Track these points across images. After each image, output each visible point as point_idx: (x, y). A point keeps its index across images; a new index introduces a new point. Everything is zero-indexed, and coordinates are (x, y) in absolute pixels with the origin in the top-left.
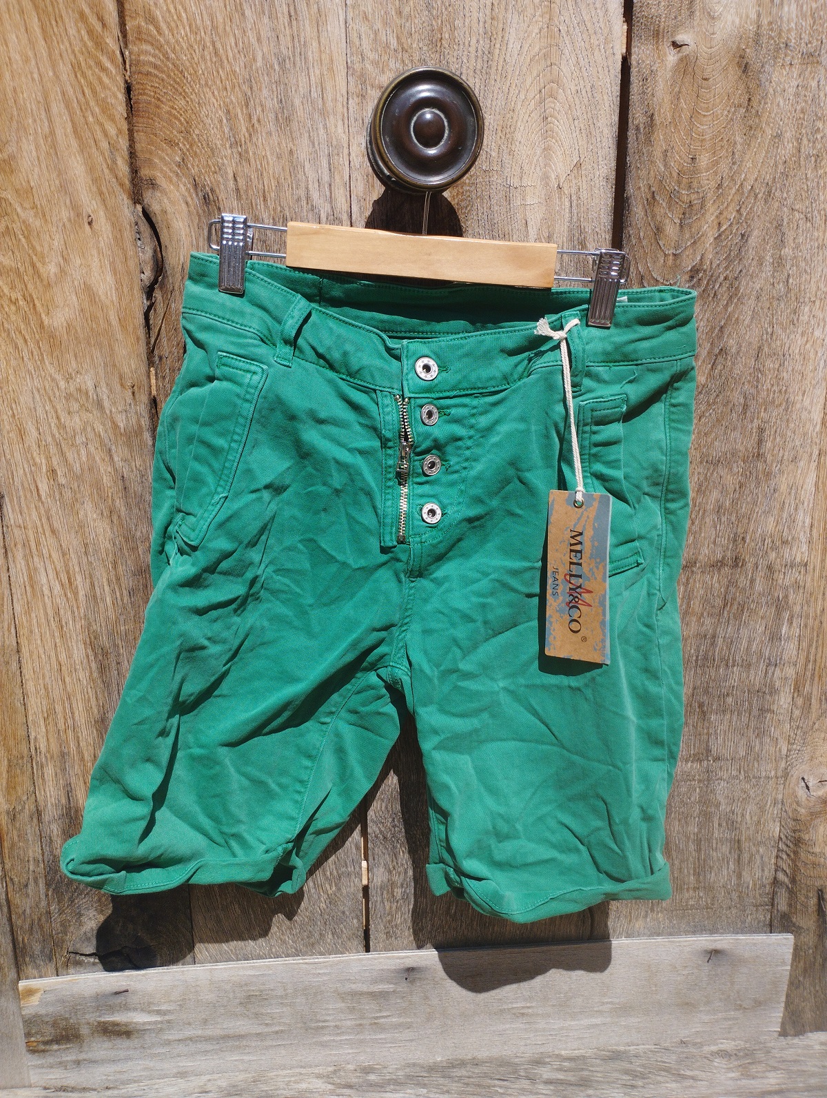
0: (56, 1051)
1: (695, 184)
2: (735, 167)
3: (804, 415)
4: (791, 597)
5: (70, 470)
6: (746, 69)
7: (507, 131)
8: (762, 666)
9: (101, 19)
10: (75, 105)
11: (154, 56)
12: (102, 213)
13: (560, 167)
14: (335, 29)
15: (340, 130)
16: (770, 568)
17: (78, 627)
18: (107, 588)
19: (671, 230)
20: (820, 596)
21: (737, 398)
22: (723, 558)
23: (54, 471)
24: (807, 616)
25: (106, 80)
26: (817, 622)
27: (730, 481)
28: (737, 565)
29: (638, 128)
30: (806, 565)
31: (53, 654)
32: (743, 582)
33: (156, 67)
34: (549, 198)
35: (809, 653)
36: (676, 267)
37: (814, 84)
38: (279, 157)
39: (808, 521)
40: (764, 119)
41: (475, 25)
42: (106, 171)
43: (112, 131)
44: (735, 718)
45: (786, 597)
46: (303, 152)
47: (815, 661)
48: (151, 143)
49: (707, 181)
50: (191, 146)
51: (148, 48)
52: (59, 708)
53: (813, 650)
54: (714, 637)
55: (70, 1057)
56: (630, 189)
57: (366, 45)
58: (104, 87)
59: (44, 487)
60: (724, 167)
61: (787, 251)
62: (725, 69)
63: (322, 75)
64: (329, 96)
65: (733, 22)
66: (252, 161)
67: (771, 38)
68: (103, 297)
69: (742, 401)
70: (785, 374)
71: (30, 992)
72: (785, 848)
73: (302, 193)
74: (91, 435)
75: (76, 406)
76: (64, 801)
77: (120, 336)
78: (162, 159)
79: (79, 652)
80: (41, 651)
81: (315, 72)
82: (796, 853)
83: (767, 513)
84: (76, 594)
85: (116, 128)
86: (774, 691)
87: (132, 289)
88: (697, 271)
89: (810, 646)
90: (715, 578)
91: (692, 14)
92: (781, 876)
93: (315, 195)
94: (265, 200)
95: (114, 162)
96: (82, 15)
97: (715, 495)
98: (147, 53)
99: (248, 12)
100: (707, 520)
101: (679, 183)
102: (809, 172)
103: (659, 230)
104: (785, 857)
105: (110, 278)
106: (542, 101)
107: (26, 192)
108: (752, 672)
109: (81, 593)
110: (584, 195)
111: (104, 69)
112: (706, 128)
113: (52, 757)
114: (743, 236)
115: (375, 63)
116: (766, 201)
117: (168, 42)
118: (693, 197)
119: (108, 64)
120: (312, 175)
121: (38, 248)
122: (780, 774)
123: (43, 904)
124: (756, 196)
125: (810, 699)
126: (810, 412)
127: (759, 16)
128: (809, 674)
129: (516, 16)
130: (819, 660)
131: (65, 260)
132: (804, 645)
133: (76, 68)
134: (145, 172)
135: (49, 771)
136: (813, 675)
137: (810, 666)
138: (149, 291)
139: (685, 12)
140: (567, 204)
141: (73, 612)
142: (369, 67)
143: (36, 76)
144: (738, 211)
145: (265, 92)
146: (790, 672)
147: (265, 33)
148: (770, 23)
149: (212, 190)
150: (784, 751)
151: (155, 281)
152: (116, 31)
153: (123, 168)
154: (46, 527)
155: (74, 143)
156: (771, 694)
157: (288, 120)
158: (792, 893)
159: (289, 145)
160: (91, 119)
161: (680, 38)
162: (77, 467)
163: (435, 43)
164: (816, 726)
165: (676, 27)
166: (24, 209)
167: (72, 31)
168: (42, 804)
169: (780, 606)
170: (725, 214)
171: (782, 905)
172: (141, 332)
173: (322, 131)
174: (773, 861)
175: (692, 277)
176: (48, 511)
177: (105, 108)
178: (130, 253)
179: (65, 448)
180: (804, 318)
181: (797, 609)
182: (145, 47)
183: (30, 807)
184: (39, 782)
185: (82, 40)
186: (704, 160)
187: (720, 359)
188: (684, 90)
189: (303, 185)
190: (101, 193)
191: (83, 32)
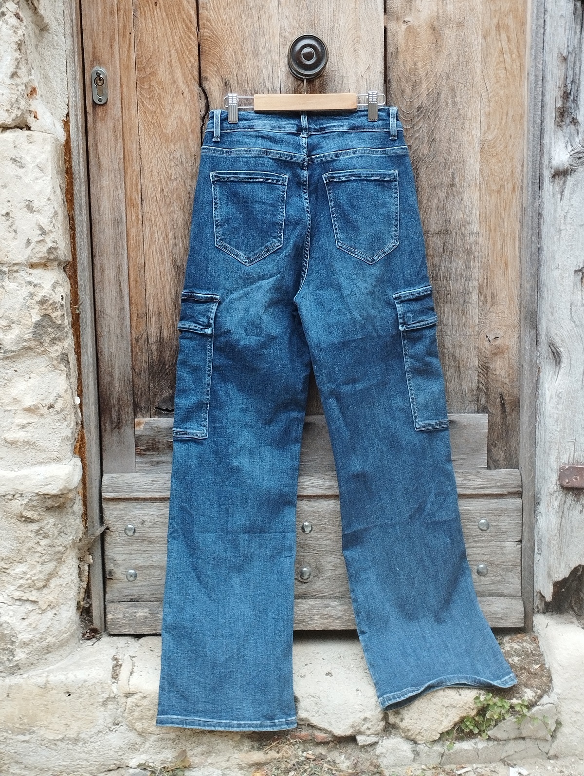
0: (148, 455)
1: (417, 73)
2: (433, 67)
3: (471, 166)
4: (473, 248)
5: (169, 189)
6: (434, 29)
7: (341, 56)
8: (463, 281)
9: (191, 21)
10: (180, 51)
11: (209, 33)
12: (187, 90)
13: (362, 69)
14: (275, 21)
15: (276, 57)
16: (463, 235)
17: (169, 256)
18: (180, 239)
19: (408, 91)
20: (486, 248)
21: (441, 160)
22: (441, 230)
23: (163, 190)
24: (482, 258)
25: (191, 42)
26: (486, 260)
27: (442, 195)
28: (447, 234)
29: (392, 53)
30: (479, 233)
31: (158, 268)
32: (451, 241)
33: (209, 37)
34: (358, 80)
35: (484, 275)
36: (411, 106)
37: (463, 34)
38: (254, 68)
39: (478, 213)
40: (443, 48)
41: (327, 18)
42: (190, 75)
43: (193, 60)
44: (452, 305)
45: (471, 248)
46: (263, 65)
47: (487, 279)
48: (207, 64)
49: (422, 73)
50: (221, 65)
51: (207, 30)
52: (159, 292)
53: (485, 273)
54: (439, 266)
55: (155, 459)
56: (390, 76)
57: (286, 27)
58: (190, 45)
59: (159, 196)
60: (428, 67)
61: (458, 99)
62: (426, 30)
63: (270, 38)
64: (272, 45)
65: (428, 12)
66: (243, 70)
67: (443, 17)
68: (186, 122)
69: (444, 161)
70: (461, 150)
71: (139, 424)
72: (481, 371)
73: (262, 80)
74: (178, 176)
75: (173, 164)
76: (158, 334)
77: (191, 136)
78: (210, 69)
79: (168, 267)
80: (153, 266)
81: (267, 37)
82: (487, 374)
83: (459, 209)
84: (168, 242)
85: (194, 60)
86: (469, 293)
87: (196, 118)
88: (420, 108)
89: (484, 271)
90: (438, 239)
91: (411, 10)
92: (481, 386)
93: (267, 81)
94: (248, 83)
95: (193, 71)
96: (184, 20)
97: (436, 201)
98: (207, 32)
99: (243, 17)
100: (433, 213)
101: (410, 73)
102: (464, 68)
103: (403, 92)
104: (482, 376)
105: (189, 114)
106: (354, 44)
107: (160, 83)
108: (459, 284)
109: (171, 242)
110: (372, 79)
111: (191, 39)
112: (419, 52)
113: (155, 314)
114: (438, 93)
115: (290, 33)
116: (447, 80)
117: (214, 28)
118: (416, 79)
119: (192, 37)
120: (265, 74)
121: (163, 103)
122: (476, 333)
123: (147, 383)
124: (442, 77)
125: (486, 297)
126: (474, 165)
127: (438, 9)
128: (485, 284)
129: (343, 14)
130: (489, 277)
131: (173, 108)
132: (481, 271)
133: (181, 38)
134: (203, 75)
135: (153, 320)
136: (487, 285)
137: (485, 281)
138: (203, 119)
139: (408, 10)
140: (366, 82)
141: (167, 250)
142: (287, 34)
143: (166, 41)
144: (435, 84)
145: (249, 45)
146: (476, 283)
147: (249, 24)
148: (443, 12)
149: (228, 80)
150: (477, 322)
151: (205, 115)
152: (196, 25)
153: (196, 73)
154: (159, 213)
155: (178, 64)
156: (468, 294)
157: (258, 54)
158: (487, 395)
159: (258, 63)
160: (185, 56)
161: (406, 19)
162: (172, 189)
163: (312, 25)
164: (491, 310)
165: (405, 15)
166: (159, 89)
167: (180, 26)
168: (149, 335)
169: (469, 252)
170: (430, 85)
171: (483, 401)
172: (199, 135)
173: (270, 58)
174: (477, 378)
175: (418, 110)
176: (160, 206)
177: (190, 52)
178: (197, 104)
179: (168, 181)
180: (467, 126)
181: (477, 254)
182: (206, 30)
183: (145, 336)
184: (149, 325)
185: (183, 28)
186: (420, 65)
187: (433, 144)
188: (410, 39)
189: (262, 78)
190: (187, 82)
191: (184, 26)
